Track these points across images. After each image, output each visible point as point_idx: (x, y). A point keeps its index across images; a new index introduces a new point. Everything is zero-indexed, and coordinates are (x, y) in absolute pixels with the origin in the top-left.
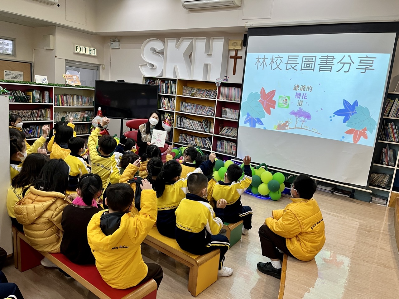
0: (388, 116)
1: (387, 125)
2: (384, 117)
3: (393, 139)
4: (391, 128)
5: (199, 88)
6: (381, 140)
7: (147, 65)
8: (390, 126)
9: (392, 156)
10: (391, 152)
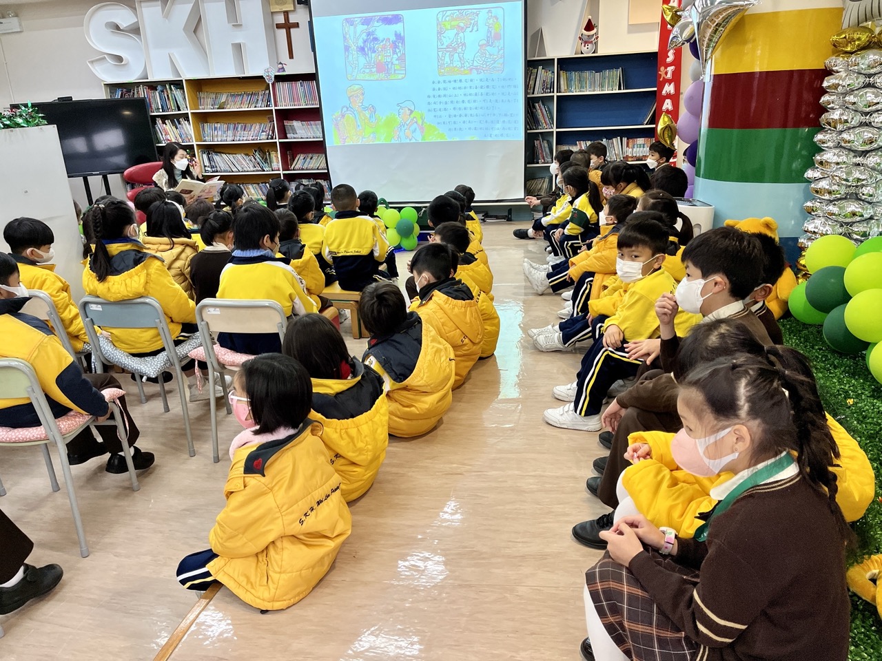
0: (533, 93)
1: (534, 107)
2: (528, 96)
3: (544, 124)
4: (539, 111)
5: (231, 91)
6: (531, 129)
7: (105, 58)
8: (538, 108)
9: (547, 150)
10: (546, 145)
